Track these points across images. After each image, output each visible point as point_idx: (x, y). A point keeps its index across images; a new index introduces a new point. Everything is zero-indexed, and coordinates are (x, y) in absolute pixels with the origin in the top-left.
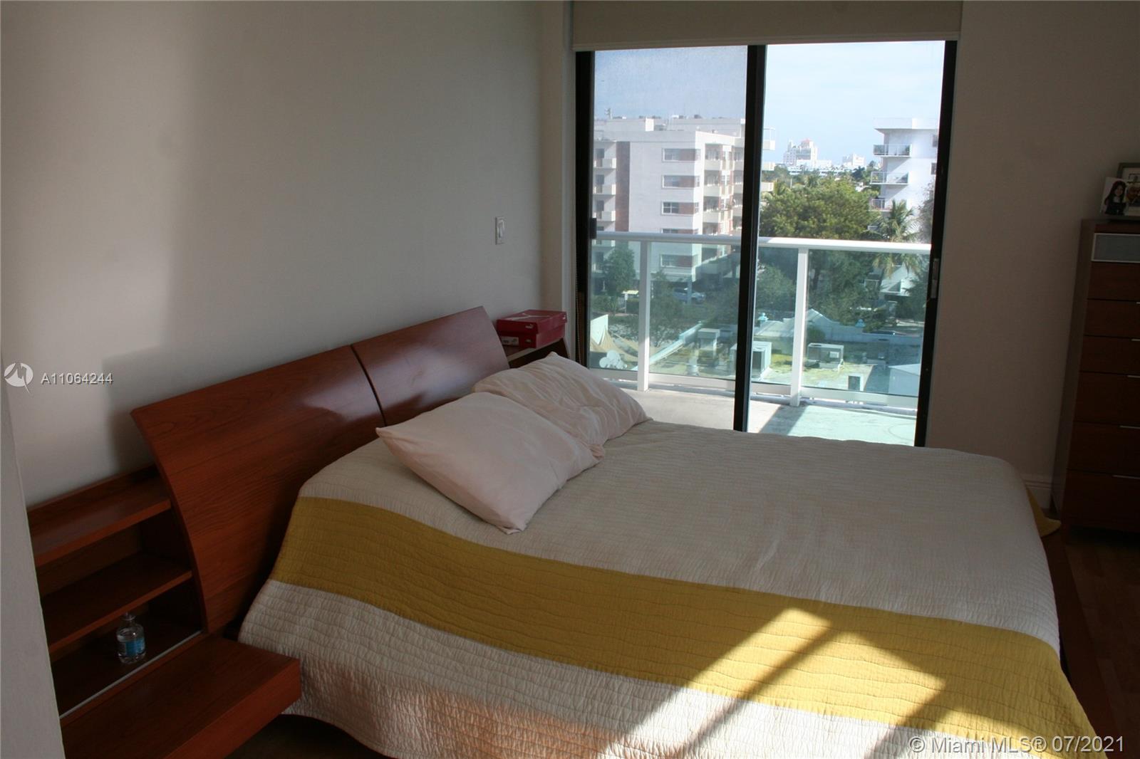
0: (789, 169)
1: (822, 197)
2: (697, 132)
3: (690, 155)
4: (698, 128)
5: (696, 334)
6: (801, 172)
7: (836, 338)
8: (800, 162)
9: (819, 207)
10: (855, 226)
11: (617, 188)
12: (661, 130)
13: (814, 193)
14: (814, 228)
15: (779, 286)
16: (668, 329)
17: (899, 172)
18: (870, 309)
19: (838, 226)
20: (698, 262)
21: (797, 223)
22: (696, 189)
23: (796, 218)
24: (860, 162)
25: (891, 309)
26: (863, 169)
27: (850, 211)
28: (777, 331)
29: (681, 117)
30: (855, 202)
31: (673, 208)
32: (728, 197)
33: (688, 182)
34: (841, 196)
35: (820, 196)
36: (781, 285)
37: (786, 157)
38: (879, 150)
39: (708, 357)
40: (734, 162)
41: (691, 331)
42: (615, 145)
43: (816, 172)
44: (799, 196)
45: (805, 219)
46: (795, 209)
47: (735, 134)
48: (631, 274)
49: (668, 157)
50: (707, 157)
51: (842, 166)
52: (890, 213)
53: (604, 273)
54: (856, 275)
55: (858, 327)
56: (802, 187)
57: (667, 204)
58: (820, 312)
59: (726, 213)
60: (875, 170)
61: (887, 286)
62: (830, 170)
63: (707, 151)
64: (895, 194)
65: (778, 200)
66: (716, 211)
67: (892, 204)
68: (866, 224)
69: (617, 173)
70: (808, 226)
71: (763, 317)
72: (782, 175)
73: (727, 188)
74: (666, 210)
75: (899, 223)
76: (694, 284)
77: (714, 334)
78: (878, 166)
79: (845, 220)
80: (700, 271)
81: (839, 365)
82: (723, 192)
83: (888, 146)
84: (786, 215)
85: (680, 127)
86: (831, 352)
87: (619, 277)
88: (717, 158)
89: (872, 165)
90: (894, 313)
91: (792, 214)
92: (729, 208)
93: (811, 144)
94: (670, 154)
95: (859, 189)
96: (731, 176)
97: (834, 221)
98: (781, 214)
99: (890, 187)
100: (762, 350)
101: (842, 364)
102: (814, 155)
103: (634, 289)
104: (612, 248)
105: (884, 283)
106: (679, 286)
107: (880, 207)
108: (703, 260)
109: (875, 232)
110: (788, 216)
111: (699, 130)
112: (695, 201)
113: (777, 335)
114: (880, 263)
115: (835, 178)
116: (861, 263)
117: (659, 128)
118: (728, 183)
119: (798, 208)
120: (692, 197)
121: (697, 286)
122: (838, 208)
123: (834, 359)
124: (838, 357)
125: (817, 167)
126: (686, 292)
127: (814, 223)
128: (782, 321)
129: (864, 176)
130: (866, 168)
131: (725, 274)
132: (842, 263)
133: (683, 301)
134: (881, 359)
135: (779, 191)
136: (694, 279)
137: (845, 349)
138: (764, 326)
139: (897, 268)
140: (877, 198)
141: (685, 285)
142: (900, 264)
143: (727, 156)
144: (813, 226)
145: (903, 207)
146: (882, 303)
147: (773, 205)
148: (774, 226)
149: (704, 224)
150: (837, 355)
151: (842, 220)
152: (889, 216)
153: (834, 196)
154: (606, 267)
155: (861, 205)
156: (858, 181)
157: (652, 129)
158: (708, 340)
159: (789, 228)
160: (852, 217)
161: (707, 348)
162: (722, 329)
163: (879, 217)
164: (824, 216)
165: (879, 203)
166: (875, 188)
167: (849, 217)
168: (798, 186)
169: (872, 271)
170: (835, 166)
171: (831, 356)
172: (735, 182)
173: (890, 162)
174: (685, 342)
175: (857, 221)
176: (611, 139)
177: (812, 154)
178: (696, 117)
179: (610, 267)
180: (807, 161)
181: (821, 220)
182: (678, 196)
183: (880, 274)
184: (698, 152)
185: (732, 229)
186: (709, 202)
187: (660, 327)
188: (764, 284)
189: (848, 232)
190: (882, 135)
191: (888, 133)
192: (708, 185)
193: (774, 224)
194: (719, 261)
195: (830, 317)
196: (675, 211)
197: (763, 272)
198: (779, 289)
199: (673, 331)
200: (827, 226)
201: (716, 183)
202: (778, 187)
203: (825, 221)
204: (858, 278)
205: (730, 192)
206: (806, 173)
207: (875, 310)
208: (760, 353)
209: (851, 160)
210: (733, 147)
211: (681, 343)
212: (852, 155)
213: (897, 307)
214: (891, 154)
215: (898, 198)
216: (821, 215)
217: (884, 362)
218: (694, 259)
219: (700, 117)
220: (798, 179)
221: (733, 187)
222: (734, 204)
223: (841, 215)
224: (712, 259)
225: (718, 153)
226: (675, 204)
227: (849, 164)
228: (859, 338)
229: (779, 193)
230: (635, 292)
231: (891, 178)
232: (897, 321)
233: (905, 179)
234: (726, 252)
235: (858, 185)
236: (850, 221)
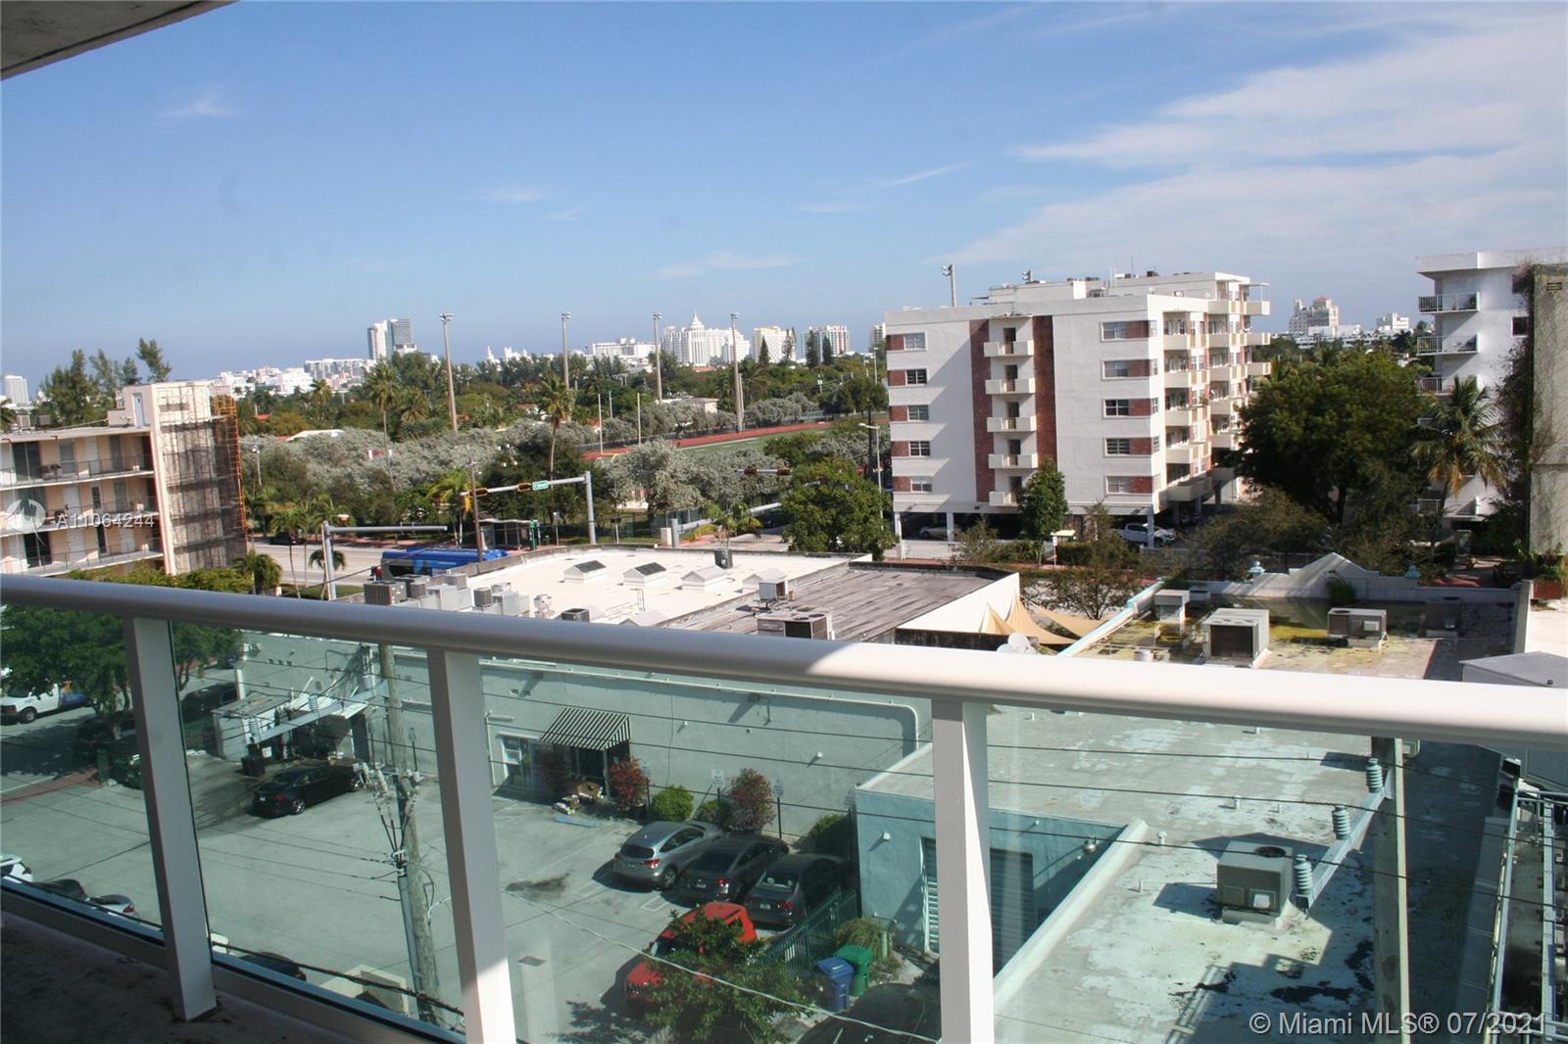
0: (1298, 340)
1: (1345, 379)
2: (1149, 296)
3: (1142, 329)
4: (1151, 289)
5: (1153, 598)
6: (1316, 345)
7: (1374, 595)
8: (1313, 330)
9: (1340, 394)
10: (1396, 420)
11: (1036, 382)
12: (1097, 295)
13: (1330, 375)
14: (1332, 427)
15: (1283, 515)
16: (1113, 591)
17: (1462, 334)
18: (1429, 544)
19: (1371, 422)
20: (1161, 484)
21: (1307, 421)
22: (1152, 378)
23: (1304, 413)
24: (1402, 324)
25: (1462, 542)
26: (1409, 333)
27: (1388, 397)
28: (1280, 589)
29: (1128, 276)
30: (1394, 383)
31: (1119, 408)
32: (1202, 387)
33: (1140, 368)
34: (1373, 377)
35: (1341, 378)
36: (1287, 514)
37: (1293, 324)
38: (1426, 304)
39: (1173, 634)
40: (1208, 336)
41: (1146, 594)
42: (1030, 321)
43: (1338, 342)
44: (1307, 380)
45: (1320, 412)
46: (1302, 400)
47: (1208, 295)
48: (1062, 508)
49: (1109, 334)
50: (1166, 331)
51: (1377, 331)
52: (1451, 397)
53: (1021, 507)
54: (1404, 494)
55: (1409, 578)
56: (1313, 365)
57: (1111, 403)
58: (1346, 557)
59: (1200, 411)
60: (1427, 334)
61: (1453, 507)
62: (1359, 337)
63: (1166, 323)
64: (1457, 368)
65: (1276, 388)
66: (1186, 409)
67: (1453, 383)
68: (1413, 416)
69: (1036, 363)
70: (1323, 425)
71: (1258, 568)
72: (1288, 350)
73: (1199, 375)
74: (1111, 412)
75: (1466, 411)
76: (1156, 517)
77: (1180, 598)
78: (1430, 329)
79: (1382, 411)
80: (1165, 497)
81: (1381, 642)
82: (1194, 381)
83: (1441, 297)
84: (1289, 410)
85: (1127, 291)
86: (1366, 622)
87: (1044, 512)
88: (1182, 332)
89: (1421, 326)
90: (1468, 549)
91: (1299, 407)
92: (1205, 403)
93: (1328, 303)
94: (1111, 330)
95: (1403, 364)
96: (1205, 356)
97: (1363, 414)
98: (1281, 410)
99: (1448, 357)
100: (1254, 624)
101: (1385, 639)
102: (1333, 318)
103: (1069, 529)
104: (1033, 470)
105: (1447, 504)
106: (1134, 521)
107: (1434, 389)
108: (1169, 481)
109: (1430, 428)
110: (1293, 411)
111: (1153, 293)
112: (1151, 397)
113: (1282, 594)
114: (1440, 473)
115: (1365, 349)
116: (1410, 474)
117: (1095, 294)
118: (1202, 366)
119: (1307, 398)
120: (1147, 391)
121: (1162, 520)
122: (1369, 395)
123: (1372, 633)
124: (1377, 629)
125: (1339, 335)
126: (1145, 530)
127: (1331, 419)
128: (1287, 572)
129: (1409, 343)
130: (1412, 331)
131: (1204, 499)
132: (1380, 478)
133: (1141, 543)
134: (1450, 629)
135: (1280, 373)
136: (1157, 511)
137: (1388, 616)
138: (1259, 582)
139: (1468, 480)
140: (1430, 376)
141: (1144, 519)
142: (1473, 473)
143: (1197, 328)
144: (1330, 423)
145: (1472, 385)
146: (1448, 534)
147: (1269, 396)
148: (1271, 427)
149: (1168, 428)
150: (1375, 625)
151: (1377, 412)
152: (1451, 401)
153: (1361, 377)
154: (1024, 498)
155: (1404, 386)
156: (1402, 352)
157: (1084, 296)
158: (1172, 609)
159: (1294, 428)
160: (1391, 408)
161: (1169, 620)
162: (1194, 588)
163: (1433, 404)
164: (1348, 406)
165: (1433, 383)
166: (1426, 360)
167: (1387, 406)
168: (1304, 365)
169: (1429, 485)
170: (1366, 332)
171: (1366, 628)
172: (1211, 364)
173: (1449, 321)
174: (1137, 612)
175: (1400, 412)
176: (1024, 313)
177: (1331, 317)
178: (1150, 274)
179: (1030, 499)
180: (1325, 327)
181: (1343, 415)
182: (1127, 389)
183: (1442, 489)
184: (1152, 326)
185: (1211, 433)
186: (1173, 395)
187: (1101, 586)
188: (1260, 515)
189: (1386, 429)
190: (1431, 283)
191: (1439, 277)
192: (1171, 372)
193: (1270, 423)
194: (1193, 481)
195: (1364, 565)
196: (1125, 412)
197: (1260, 496)
198: (1284, 520)
199: (1120, 593)
200: (1353, 423)
201: (1183, 367)
202: (1276, 367)
203: (1349, 415)
204: (1407, 498)
205: (1204, 379)
206: (1323, 344)
207: (1437, 544)
208: (1251, 628)
209: (1390, 323)
210: (1205, 314)
211: (1131, 613)
212: (1390, 316)
213: (1471, 538)
214: (1447, 309)
215: (1463, 373)
216: (1343, 406)
217: (1455, 634)
218: (1155, 482)
219: (1156, 275)
220: (1309, 354)
221: (1208, 372)
222: (1212, 397)
223: (1374, 405)
224: (1182, 479)
225: (1183, 325)
226: (1121, 402)
227: (1387, 328)
228: (1411, 595)
229: (1280, 378)
230: (1070, 533)
231: (1450, 345)
232: (1474, 560)
233: (1472, 344)
234: (1203, 467)
235: (1402, 358)
236: (1389, 414)
